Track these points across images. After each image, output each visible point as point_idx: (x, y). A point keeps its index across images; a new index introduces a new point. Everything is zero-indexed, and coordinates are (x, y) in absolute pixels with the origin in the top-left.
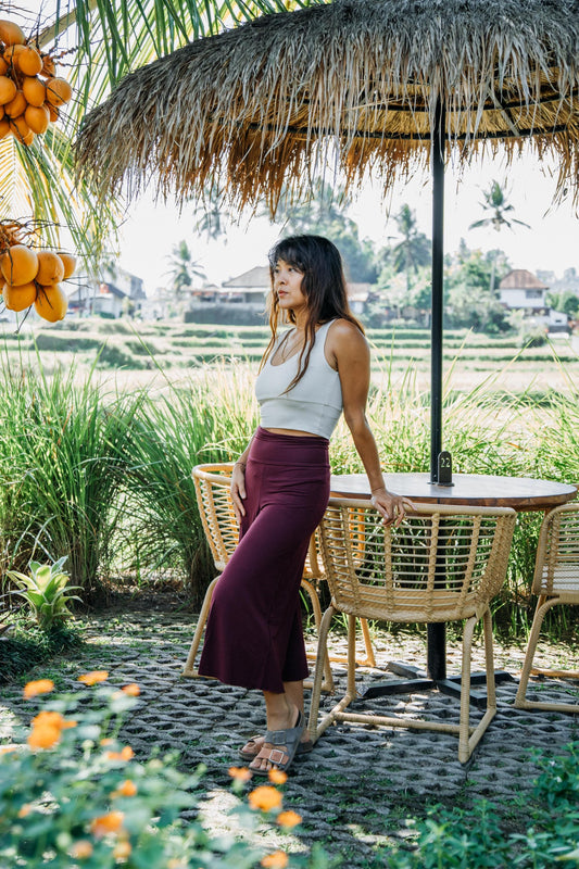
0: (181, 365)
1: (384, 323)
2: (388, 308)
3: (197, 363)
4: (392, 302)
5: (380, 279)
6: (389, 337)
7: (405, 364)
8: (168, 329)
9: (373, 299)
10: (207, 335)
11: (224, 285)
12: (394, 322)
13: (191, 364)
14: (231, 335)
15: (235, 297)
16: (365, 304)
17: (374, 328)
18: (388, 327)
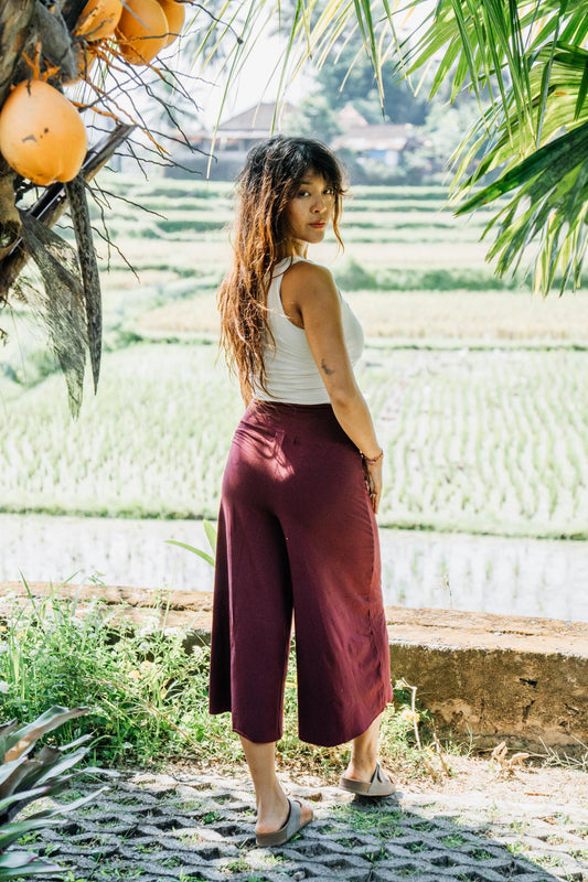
0: (132, 234)
1: (426, 178)
2: (431, 159)
3: (158, 231)
4: (439, 151)
5: (430, 119)
6: (429, 197)
7: (432, 233)
8: (131, 186)
9: (411, 146)
10: (183, 194)
11: (219, 129)
12: (438, 177)
13: (149, 234)
14: (216, 195)
15: (231, 143)
16: (401, 152)
17: (411, 184)
18: (432, 184)
